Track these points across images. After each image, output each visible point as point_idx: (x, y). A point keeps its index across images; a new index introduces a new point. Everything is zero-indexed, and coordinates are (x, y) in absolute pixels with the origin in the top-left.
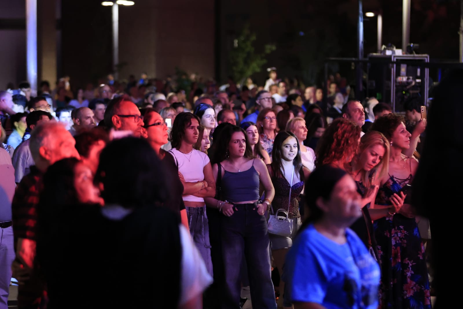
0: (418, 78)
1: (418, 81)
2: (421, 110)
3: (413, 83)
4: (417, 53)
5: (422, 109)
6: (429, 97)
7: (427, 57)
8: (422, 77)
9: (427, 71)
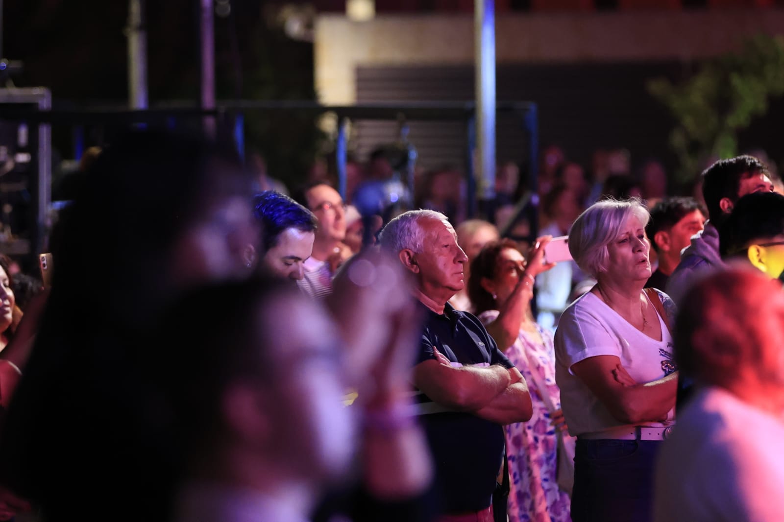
0: (22, 150)
1: (23, 158)
2: (40, 264)
3: (9, 166)
4: (18, 84)
5: (43, 263)
6: (54, 198)
7: (42, 96)
8: (32, 147)
9: (45, 133)
